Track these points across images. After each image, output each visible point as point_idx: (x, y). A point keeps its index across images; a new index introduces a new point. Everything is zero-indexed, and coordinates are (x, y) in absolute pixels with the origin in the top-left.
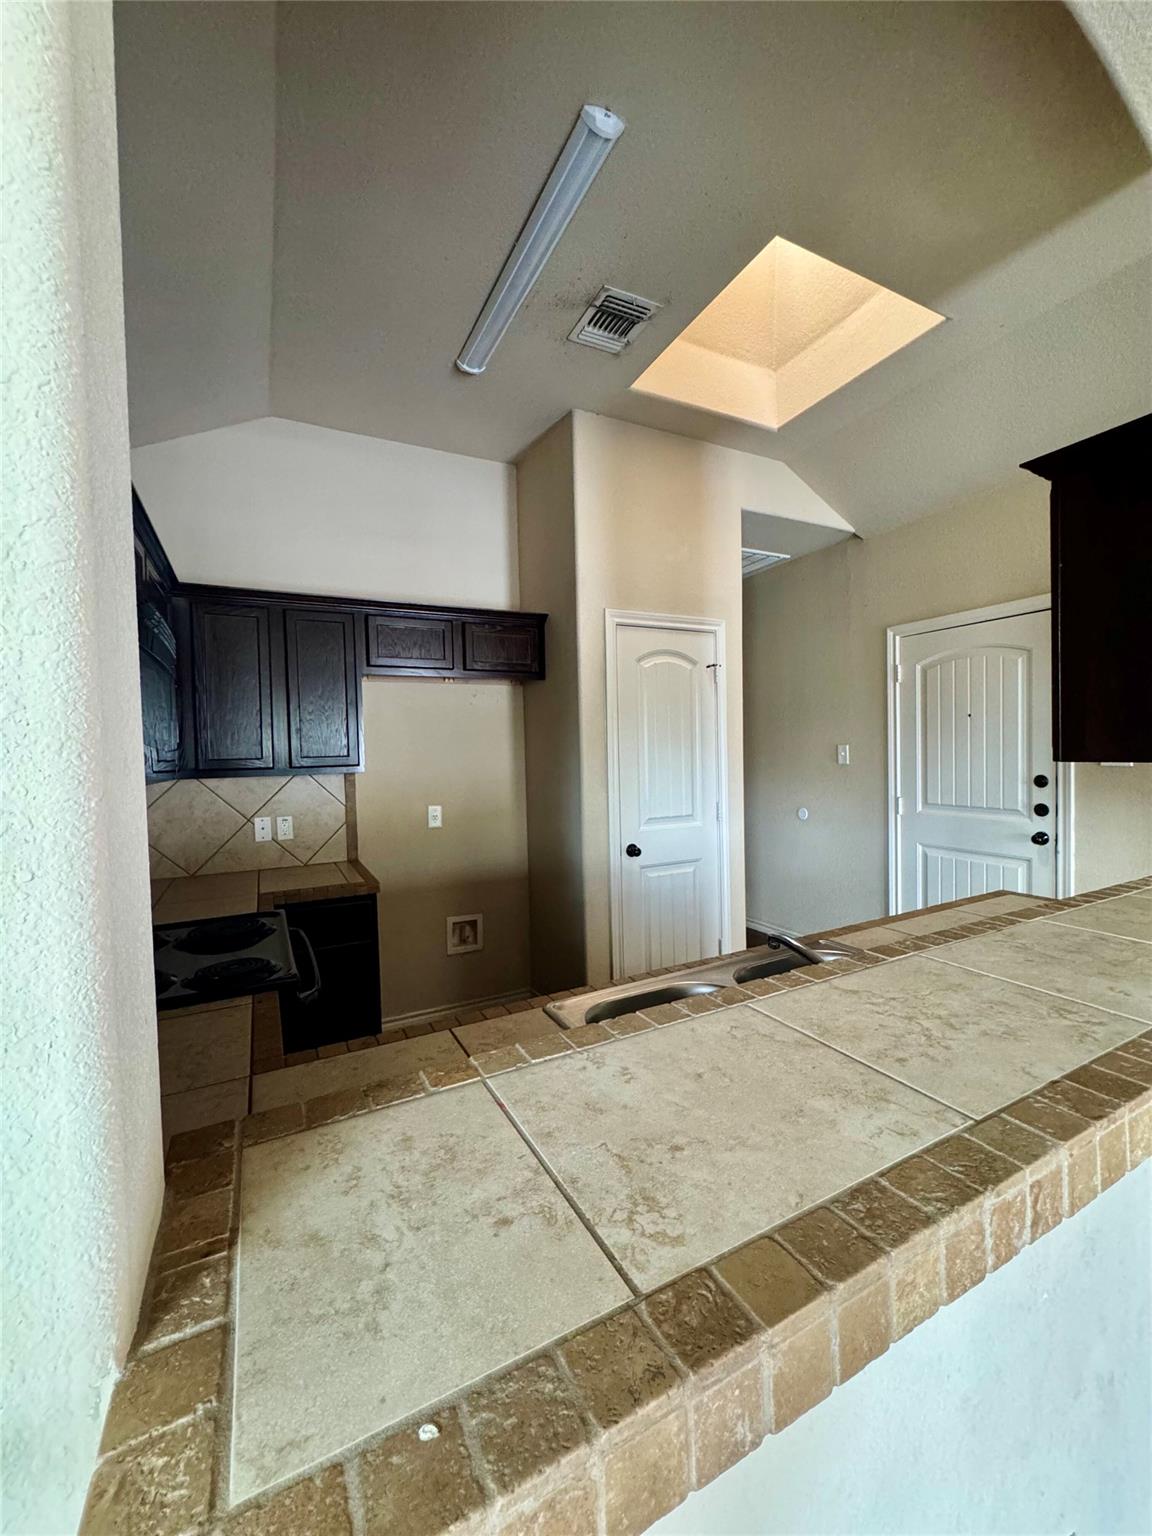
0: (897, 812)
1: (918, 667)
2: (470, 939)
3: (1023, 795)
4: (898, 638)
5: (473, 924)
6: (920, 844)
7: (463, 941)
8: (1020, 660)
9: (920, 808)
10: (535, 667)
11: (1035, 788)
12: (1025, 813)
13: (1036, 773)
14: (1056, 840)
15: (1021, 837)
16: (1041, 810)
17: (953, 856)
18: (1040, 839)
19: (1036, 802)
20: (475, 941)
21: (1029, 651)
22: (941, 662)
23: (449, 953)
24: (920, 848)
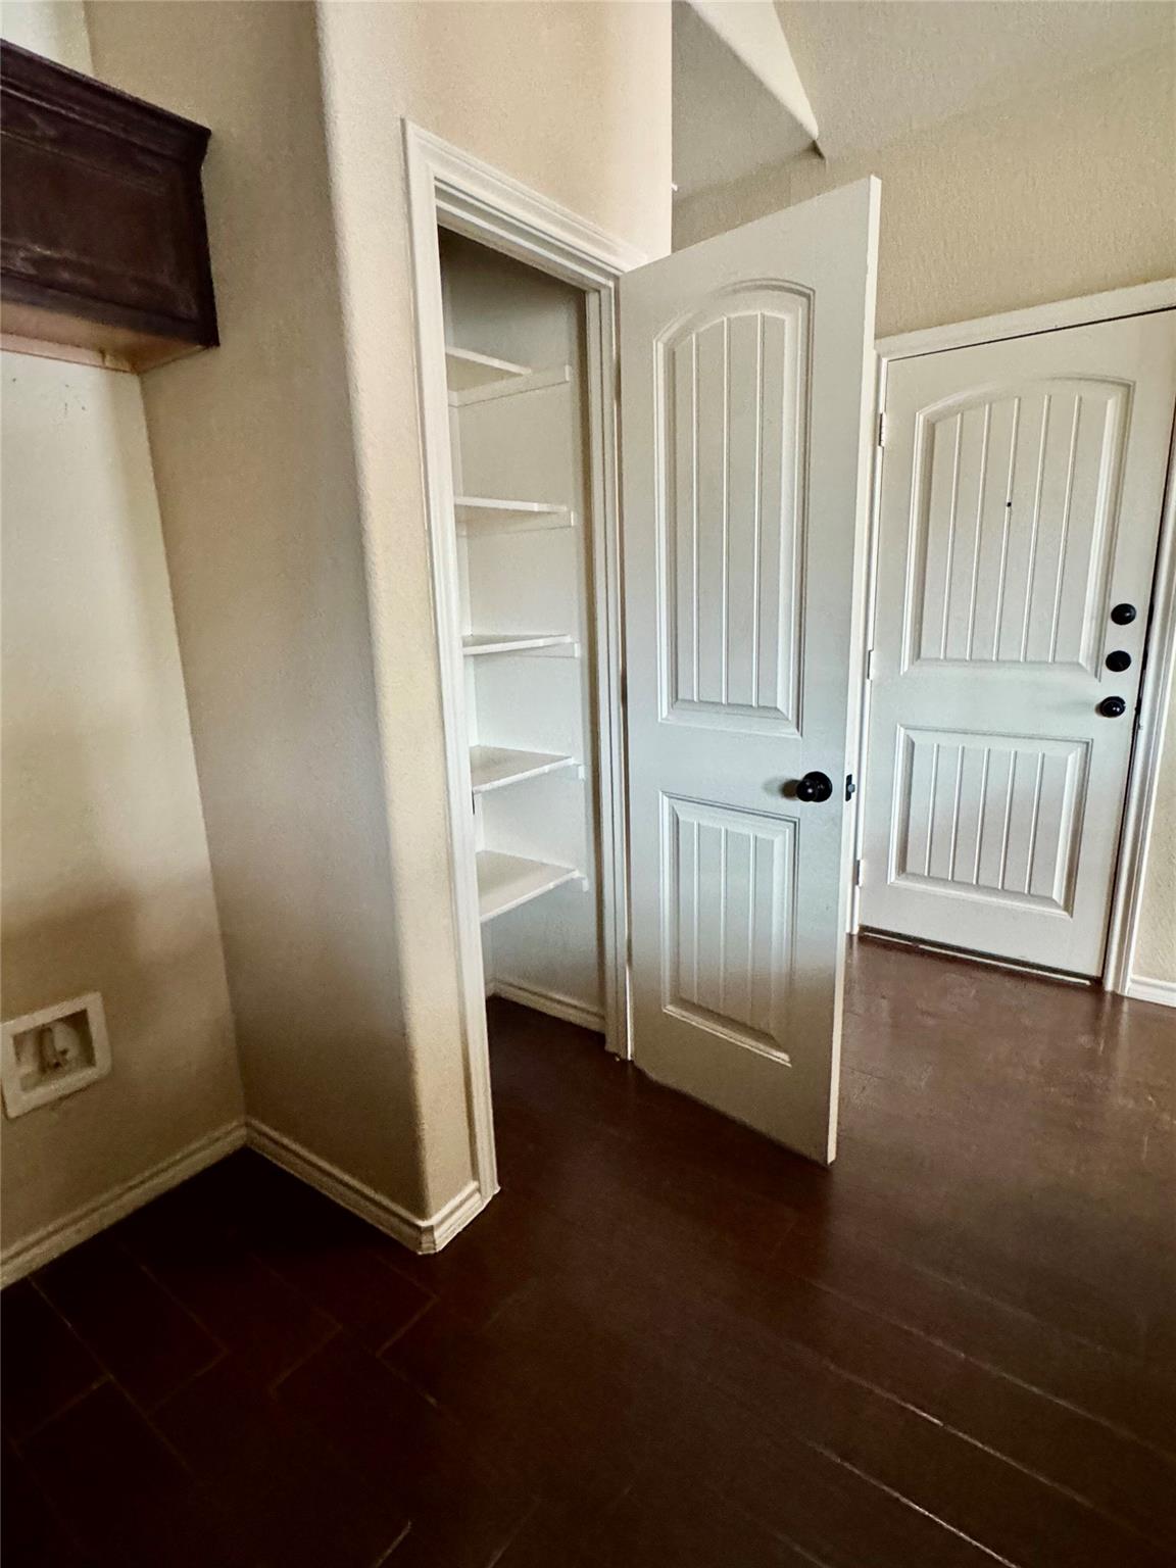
0: (866, 674)
1: (920, 419)
2: (72, 1054)
3: (1088, 635)
4: (884, 361)
5: (78, 1021)
6: (901, 725)
7: (50, 1066)
8: (1110, 403)
9: (905, 666)
10: (188, 308)
11: (1111, 624)
12: (1089, 668)
13: (1114, 603)
14: (1138, 710)
15: (1079, 705)
16: (1118, 661)
17: (958, 741)
18: (1110, 707)
19: (1109, 649)
20: (88, 1059)
21: (1128, 389)
22: (961, 409)
23: (12, 1112)
24: (901, 733)
